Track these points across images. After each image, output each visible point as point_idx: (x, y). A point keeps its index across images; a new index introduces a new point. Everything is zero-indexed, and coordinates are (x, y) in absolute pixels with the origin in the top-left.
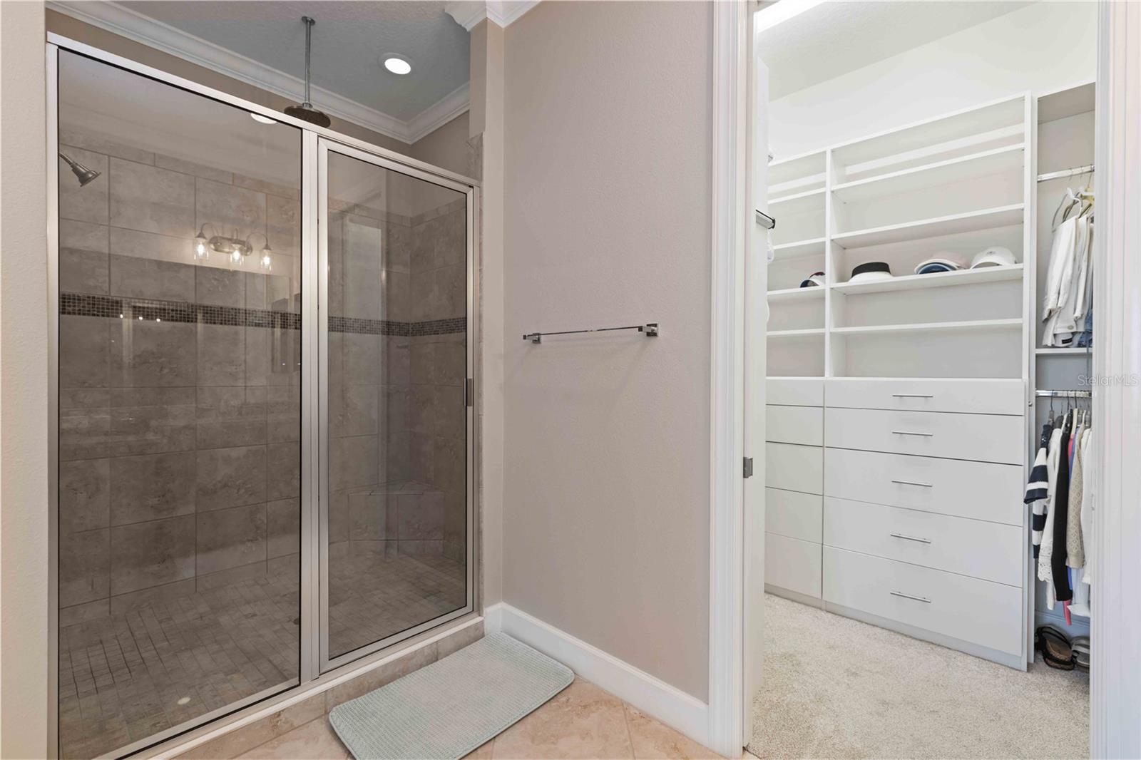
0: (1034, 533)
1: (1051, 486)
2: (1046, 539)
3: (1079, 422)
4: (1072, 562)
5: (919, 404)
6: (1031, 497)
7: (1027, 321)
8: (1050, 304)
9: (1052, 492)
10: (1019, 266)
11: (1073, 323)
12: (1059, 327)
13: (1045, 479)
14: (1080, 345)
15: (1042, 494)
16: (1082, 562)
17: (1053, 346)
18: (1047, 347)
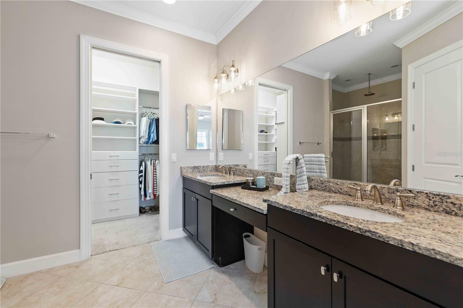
0: (140, 185)
1: (143, 174)
2: (142, 186)
3: (147, 160)
4: (147, 189)
5: (115, 158)
6: (140, 177)
7: (137, 138)
8: (142, 135)
9: (143, 175)
10: (135, 125)
11: (145, 139)
12: (143, 140)
13: (142, 173)
14: (146, 144)
15: (142, 176)
16: (149, 189)
17: (142, 144)
18: (141, 144)
